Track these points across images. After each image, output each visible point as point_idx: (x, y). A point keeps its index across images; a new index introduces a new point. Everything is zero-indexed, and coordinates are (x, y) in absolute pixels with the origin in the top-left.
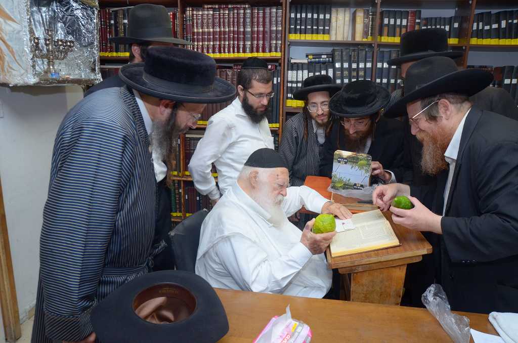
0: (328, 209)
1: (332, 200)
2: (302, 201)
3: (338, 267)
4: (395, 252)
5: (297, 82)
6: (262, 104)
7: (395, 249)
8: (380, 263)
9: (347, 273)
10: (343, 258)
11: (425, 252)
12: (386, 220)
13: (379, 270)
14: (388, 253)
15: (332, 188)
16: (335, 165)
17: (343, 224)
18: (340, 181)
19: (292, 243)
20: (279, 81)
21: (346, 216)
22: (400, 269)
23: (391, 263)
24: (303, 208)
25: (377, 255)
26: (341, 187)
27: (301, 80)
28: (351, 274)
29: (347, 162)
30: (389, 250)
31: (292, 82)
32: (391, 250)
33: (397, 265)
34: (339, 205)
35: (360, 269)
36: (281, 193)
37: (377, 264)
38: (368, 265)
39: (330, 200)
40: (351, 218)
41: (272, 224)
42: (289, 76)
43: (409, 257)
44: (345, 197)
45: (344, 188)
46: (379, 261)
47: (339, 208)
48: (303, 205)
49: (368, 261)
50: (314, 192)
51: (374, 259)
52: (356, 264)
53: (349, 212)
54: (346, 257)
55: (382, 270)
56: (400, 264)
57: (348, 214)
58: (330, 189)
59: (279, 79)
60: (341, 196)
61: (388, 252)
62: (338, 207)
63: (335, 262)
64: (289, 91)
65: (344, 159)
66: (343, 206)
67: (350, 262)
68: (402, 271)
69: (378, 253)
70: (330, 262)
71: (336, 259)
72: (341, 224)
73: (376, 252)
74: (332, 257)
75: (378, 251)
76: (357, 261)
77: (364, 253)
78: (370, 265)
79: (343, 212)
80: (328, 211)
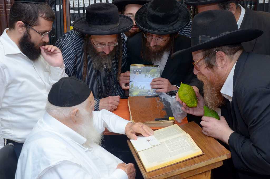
0: (131, 129)
1: (132, 121)
4: (202, 160)
5: (79, 9)
7: (199, 158)
8: (189, 172)
10: (157, 171)
11: (225, 157)
12: (185, 133)
14: (195, 163)
17: (148, 140)
20: (62, 8)
21: (149, 133)
22: (206, 175)
23: (198, 170)
24: (106, 130)
25: (186, 165)
27: (83, 7)
31: (73, 9)
32: (196, 159)
33: (204, 171)
38: (179, 176)
40: (153, 134)
42: (70, 3)
43: (212, 164)
46: (189, 170)
47: (142, 127)
48: (106, 128)
49: (178, 172)
51: (184, 169)
52: (169, 176)
53: (151, 130)
54: (160, 170)
55: (191, 178)
56: (206, 170)
57: (150, 131)
59: (61, 6)
61: (194, 161)
62: (141, 126)
63: (150, 176)
64: (71, 17)
66: (145, 125)
67: (164, 175)
68: (208, 177)
69: (186, 163)
70: (147, 177)
71: (151, 173)
72: (147, 141)
73: (184, 162)
74: (147, 173)
75: (186, 162)
76: (170, 173)
77: (174, 165)
78: (181, 175)
79: (145, 130)
80: (132, 131)
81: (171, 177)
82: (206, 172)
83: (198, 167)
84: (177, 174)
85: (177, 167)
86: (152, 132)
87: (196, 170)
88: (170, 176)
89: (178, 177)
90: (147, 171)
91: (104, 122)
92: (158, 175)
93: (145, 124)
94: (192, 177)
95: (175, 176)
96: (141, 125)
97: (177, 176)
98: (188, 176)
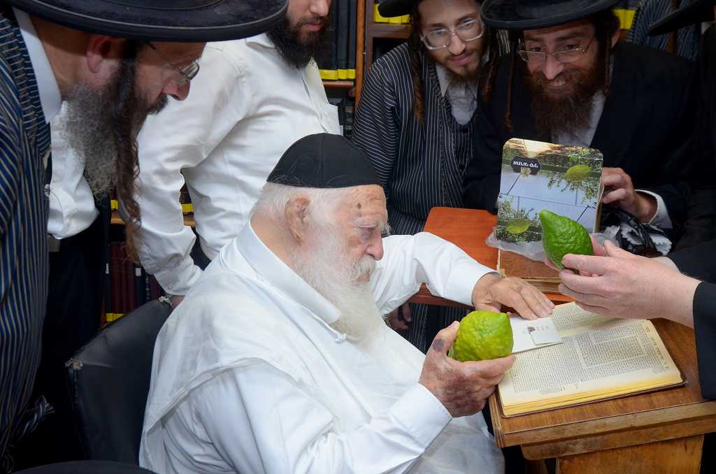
0: (488, 292)
1: (499, 270)
2: (420, 272)
3: (520, 443)
4: (677, 403)
6: (313, 13)
7: (670, 394)
8: (632, 432)
9: (545, 458)
10: (533, 418)
13: (629, 451)
14: (652, 407)
15: (499, 237)
16: (507, 179)
17: (531, 329)
18: (521, 218)
19: (398, 385)
21: (537, 308)
22: (687, 448)
23: (661, 430)
24: (424, 290)
25: (623, 411)
26: (521, 235)
28: (553, 461)
29: (538, 169)
30: (654, 397)
32: (661, 397)
33: (680, 435)
34: (518, 281)
35: (579, 448)
36: (369, 250)
37: (624, 434)
38: (599, 438)
39: (496, 269)
40: (551, 314)
41: (345, 335)
44: (534, 262)
45: (529, 239)
46: (629, 426)
47: (519, 291)
48: (424, 284)
49: (596, 427)
50: (451, 250)
52: (568, 434)
53: (547, 300)
54: (542, 415)
56: (687, 434)
58: (492, 240)
60: (522, 257)
61: (650, 402)
62: (515, 286)
65: (529, 161)
66: (530, 287)
67: (551, 429)
68: (692, 453)
69: (625, 405)
70: (499, 428)
71: (514, 421)
72: (527, 330)
73: (620, 402)
74: (503, 417)
75: (625, 401)
76: (570, 426)
77: (588, 406)
78: (606, 437)
79: (529, 299)
80: (490, 298)
81: (575, 438)
82: (686, 438)
83: (659, 420)
84: (592, 432)
85: (595, 411)
86: (547, 308)
87: (654, 429)
88: (570, 435)
89: (597, 441)
90: (506, 413)
91: (420, 266)
92: (532, 427)
93: (529, 282)
94: (639, 449)
95: (589, 439)
96: (517, 284)
97: (593, 438)
98: (628, 443)
